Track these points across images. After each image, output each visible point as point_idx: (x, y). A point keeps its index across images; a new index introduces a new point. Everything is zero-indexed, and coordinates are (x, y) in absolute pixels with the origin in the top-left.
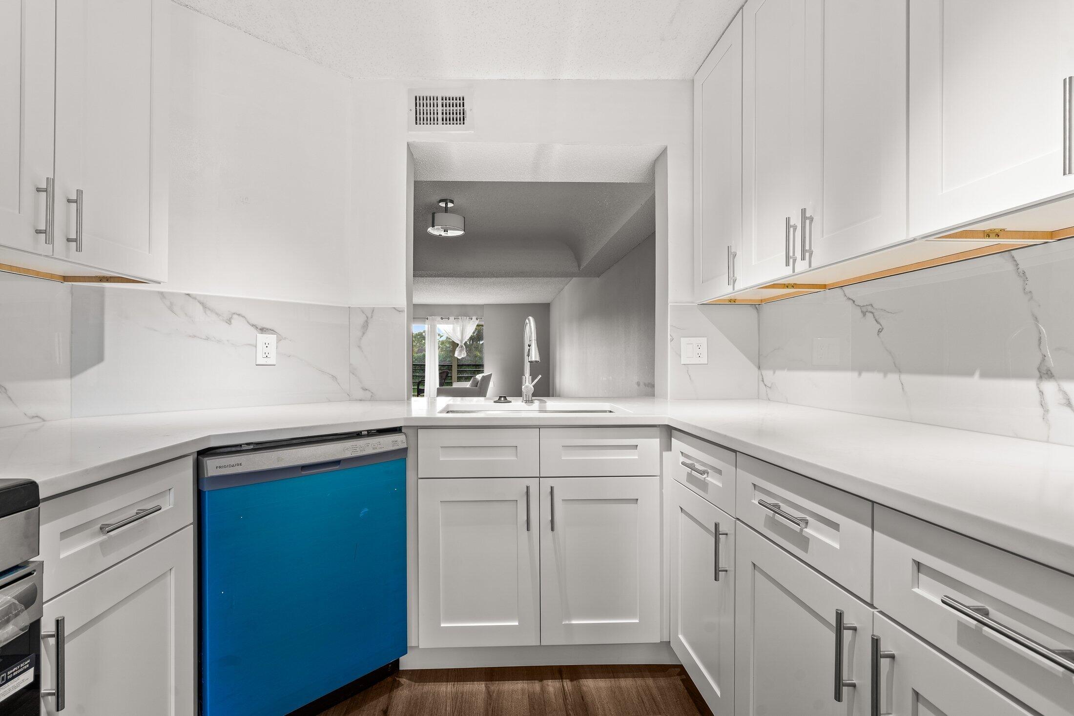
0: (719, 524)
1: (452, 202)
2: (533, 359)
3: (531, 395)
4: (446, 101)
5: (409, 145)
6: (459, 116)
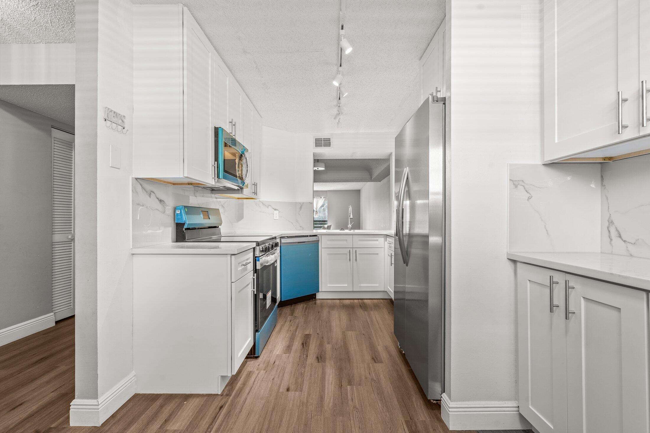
2: (351, 218)
4: (325, 139)
5: (313, 153)
6: (328, 144)
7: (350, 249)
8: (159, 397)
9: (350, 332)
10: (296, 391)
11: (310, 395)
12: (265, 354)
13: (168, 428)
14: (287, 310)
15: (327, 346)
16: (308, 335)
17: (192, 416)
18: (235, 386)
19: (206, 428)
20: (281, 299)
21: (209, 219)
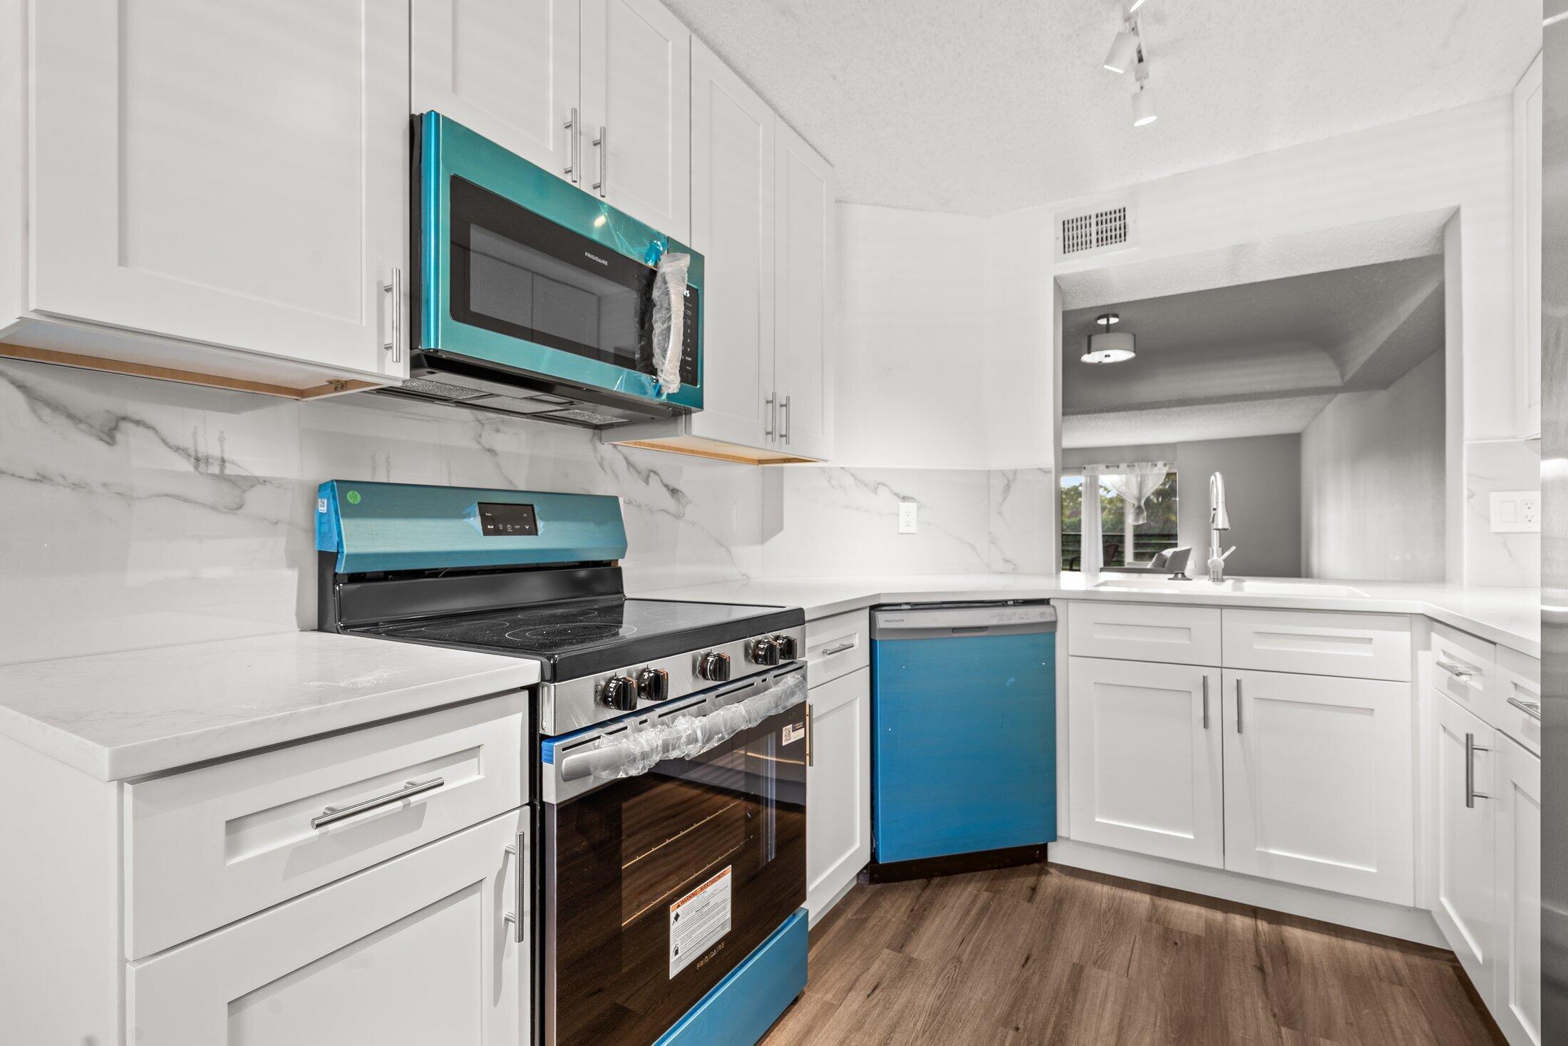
0: (1472, 735)
1: (1116, 316)
2: (1220, 527)
3: (1220, 572)
4: (1102, 218)
5: (1055, 279)
6: (1118, 232)
7: (1206, 671)
20: (874, 855)
21: (534, 531)
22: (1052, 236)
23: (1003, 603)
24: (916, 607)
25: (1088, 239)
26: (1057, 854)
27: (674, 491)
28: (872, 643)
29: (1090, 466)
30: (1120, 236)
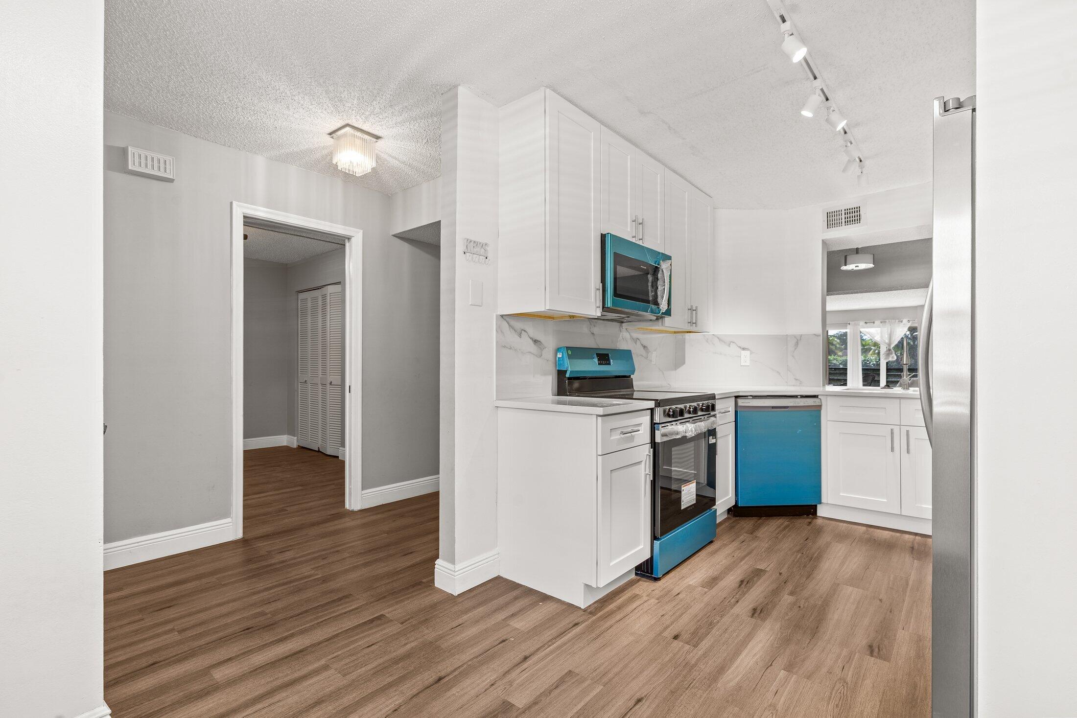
4: (848, 212)
5: (822, 240)
6: (856, 218)
7: (892, 427)
8: (519, 588)
9: (850, 589)
10: (687, 643)
11: (705, 658)
12: (671, 579)
13: (511, 623)
14: (747, 524)
15: (786, 597)
16: (761, 570)
17: (541, 620)
18: (607, 606)
19: (548, 640)
20: (736, 502)
21: (609, 364)
22: (821, 219)
23: (796, 397)
24: (755, 397)
25: (840, 221)
26: (822, 511)
27: (644, 347)
28: (736, 412)
29: (853, 323)
30: (857, 220)
